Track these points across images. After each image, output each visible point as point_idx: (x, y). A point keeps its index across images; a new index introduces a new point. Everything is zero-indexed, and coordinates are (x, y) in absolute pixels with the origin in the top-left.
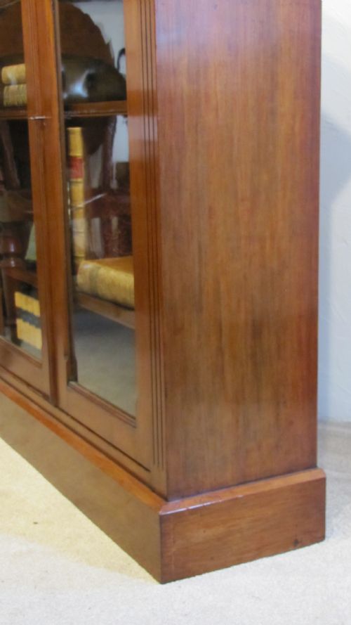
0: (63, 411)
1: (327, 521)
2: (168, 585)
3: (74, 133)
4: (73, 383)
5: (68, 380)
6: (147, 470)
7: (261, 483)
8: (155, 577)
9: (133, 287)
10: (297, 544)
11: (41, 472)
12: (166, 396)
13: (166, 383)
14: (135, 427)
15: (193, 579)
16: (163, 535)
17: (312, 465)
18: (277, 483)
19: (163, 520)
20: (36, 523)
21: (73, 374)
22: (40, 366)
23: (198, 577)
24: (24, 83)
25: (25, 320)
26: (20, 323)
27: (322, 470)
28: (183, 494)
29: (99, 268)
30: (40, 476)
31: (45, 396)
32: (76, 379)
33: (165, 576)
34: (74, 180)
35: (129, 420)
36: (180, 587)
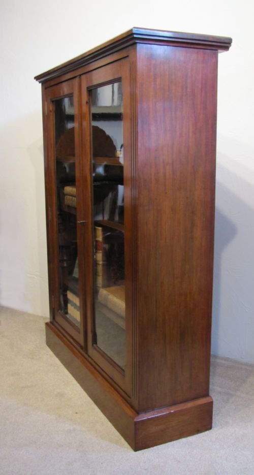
0: (89, 356)
1: (213, 417)
2: (138, 452)
3: (99, 229)
4: (95, 345)
5: (93, 344)
6: (129, 397)
7: (182, 405)
8: (132, 447)
9: (125, 309)
10: (198, 431)
11: (79, 383)
12: (139, 367)
13: (139, 362)
14: (124, 376)
15: (149, 449)
16: (136, 430)
17: (206, 394)
18: (190, 405)
19: (136, 423)
20: (76, 413)
21: (95, 341)
22: (79, 332)
23: (152, 448)
24: (75, 197)
25: (72, 305)
26: (69, 306)
27: (211, 397)
28: (145, 410)
29: (109, 295)
30: (78, 385)
31: (81, 347)
32: (96, 343)
33: (137, 448)
34: (98, 251)
35: (122, 371)
36: (143, 454)
